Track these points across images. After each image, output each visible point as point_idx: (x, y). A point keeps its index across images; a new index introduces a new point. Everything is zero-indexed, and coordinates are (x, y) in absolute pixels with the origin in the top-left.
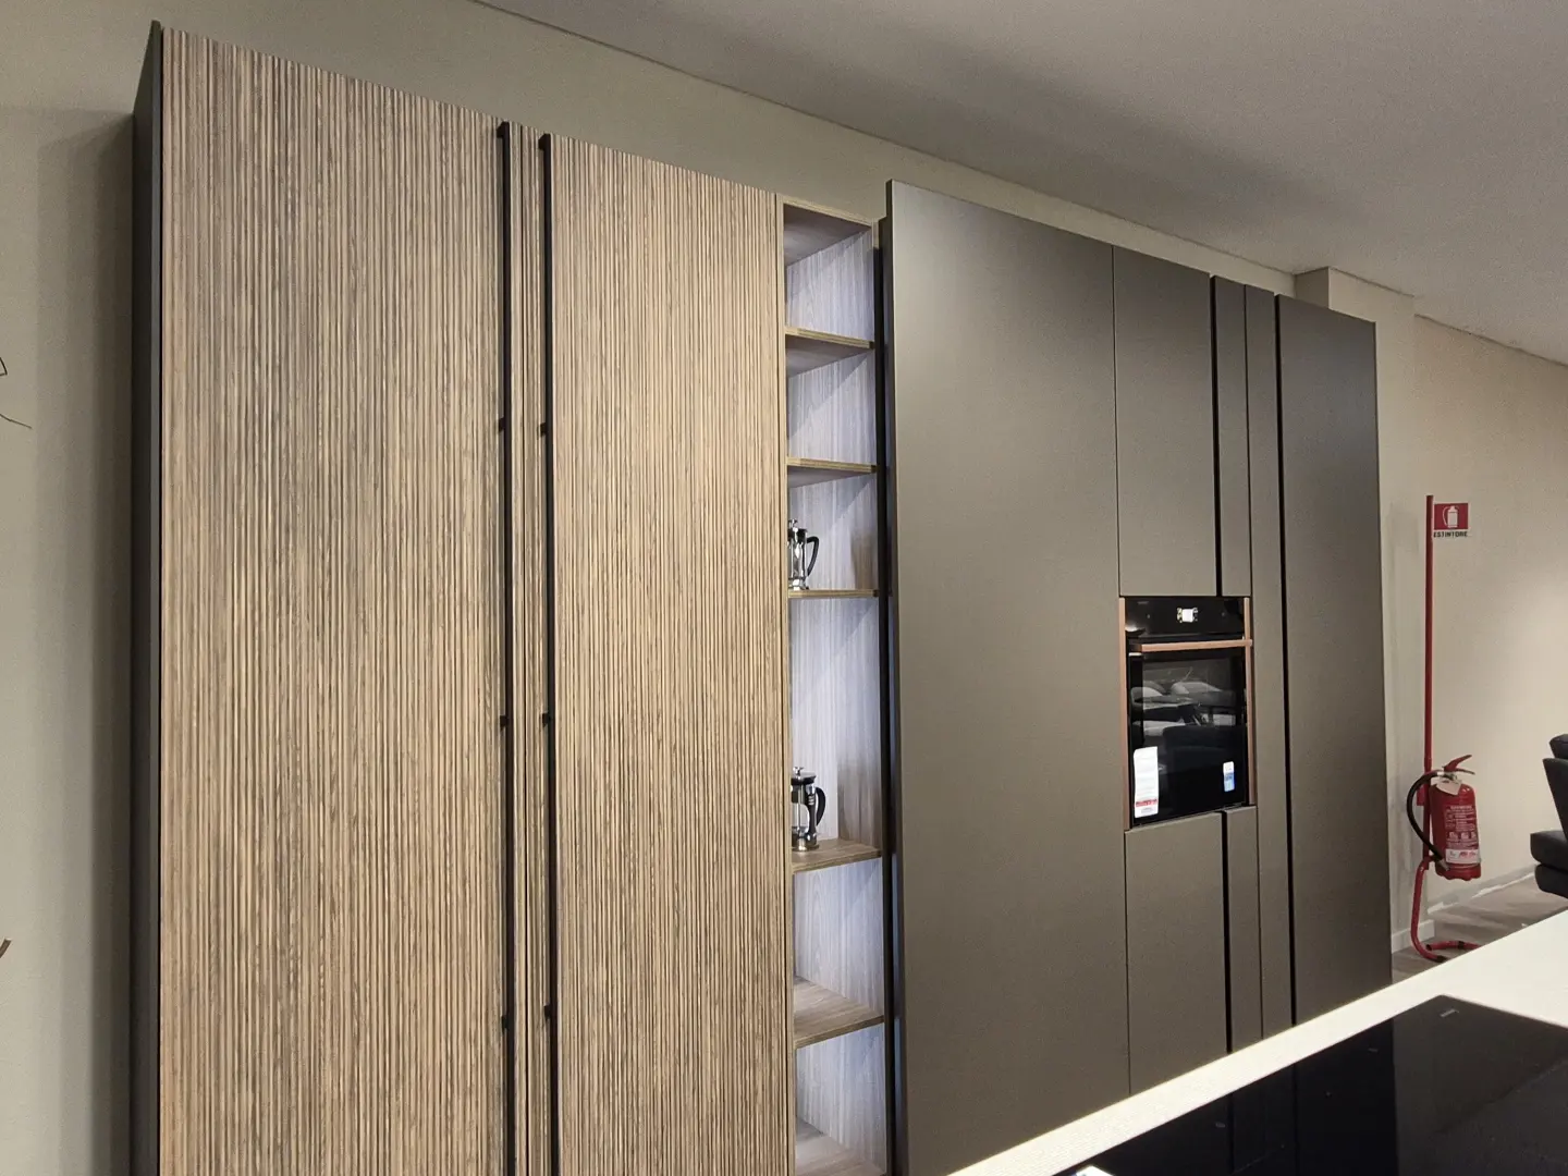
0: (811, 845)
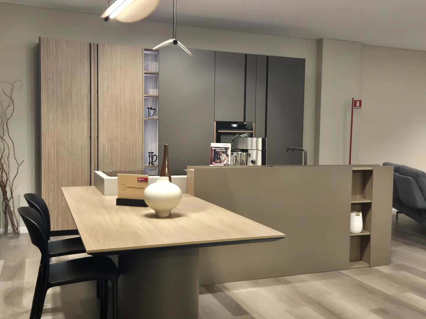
0: (152, 164)
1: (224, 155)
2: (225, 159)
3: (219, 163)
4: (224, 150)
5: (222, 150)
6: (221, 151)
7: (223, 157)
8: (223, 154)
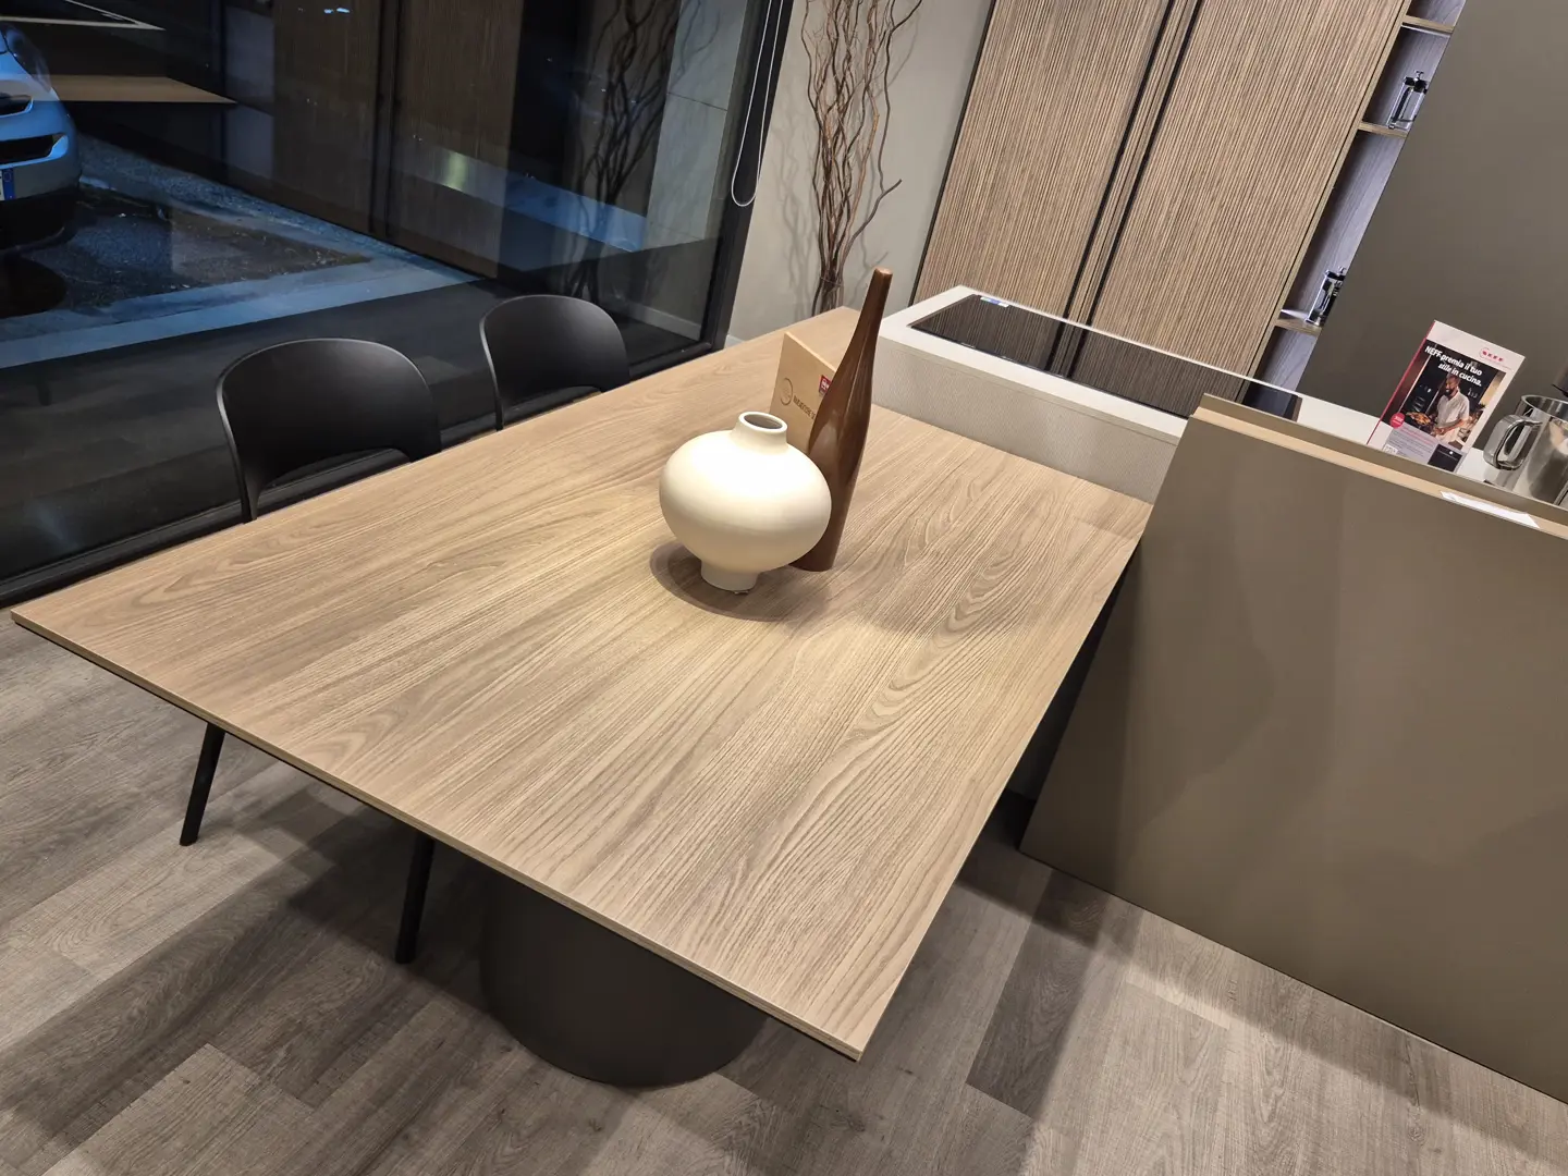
1: (1461, 400)
2: (1459, 421)
3: (1422, 429)
4: (1476, 376)
5: (1469, 373)
6: (1457, 377)
7: (1455, 407)
8: (1458, 394)
